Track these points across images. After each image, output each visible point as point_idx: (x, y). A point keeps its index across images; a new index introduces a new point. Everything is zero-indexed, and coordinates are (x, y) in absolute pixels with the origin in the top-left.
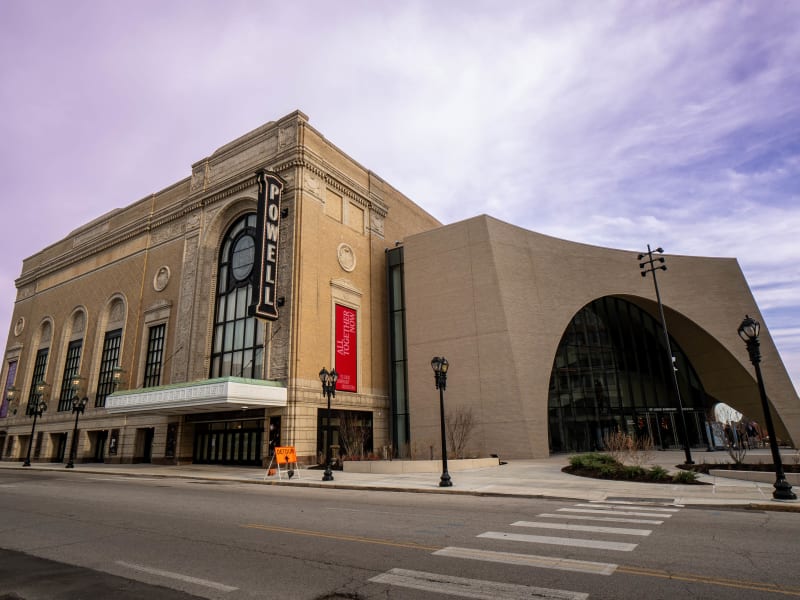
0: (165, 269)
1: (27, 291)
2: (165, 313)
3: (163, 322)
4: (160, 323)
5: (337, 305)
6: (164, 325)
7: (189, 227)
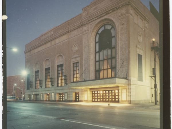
0: (76, 45)
1: (28, 54)
2: (78, 59)
3: (78, 61)
4: (77, 62)
5: (138, 54)
6: (78, 62)
7: (84, 30)
